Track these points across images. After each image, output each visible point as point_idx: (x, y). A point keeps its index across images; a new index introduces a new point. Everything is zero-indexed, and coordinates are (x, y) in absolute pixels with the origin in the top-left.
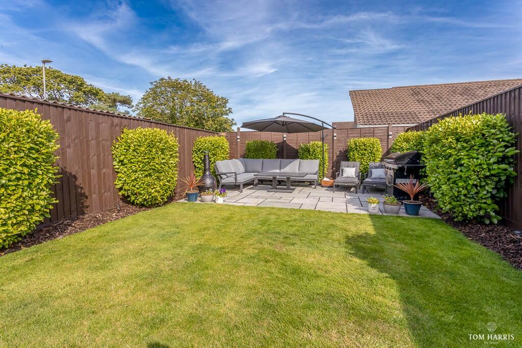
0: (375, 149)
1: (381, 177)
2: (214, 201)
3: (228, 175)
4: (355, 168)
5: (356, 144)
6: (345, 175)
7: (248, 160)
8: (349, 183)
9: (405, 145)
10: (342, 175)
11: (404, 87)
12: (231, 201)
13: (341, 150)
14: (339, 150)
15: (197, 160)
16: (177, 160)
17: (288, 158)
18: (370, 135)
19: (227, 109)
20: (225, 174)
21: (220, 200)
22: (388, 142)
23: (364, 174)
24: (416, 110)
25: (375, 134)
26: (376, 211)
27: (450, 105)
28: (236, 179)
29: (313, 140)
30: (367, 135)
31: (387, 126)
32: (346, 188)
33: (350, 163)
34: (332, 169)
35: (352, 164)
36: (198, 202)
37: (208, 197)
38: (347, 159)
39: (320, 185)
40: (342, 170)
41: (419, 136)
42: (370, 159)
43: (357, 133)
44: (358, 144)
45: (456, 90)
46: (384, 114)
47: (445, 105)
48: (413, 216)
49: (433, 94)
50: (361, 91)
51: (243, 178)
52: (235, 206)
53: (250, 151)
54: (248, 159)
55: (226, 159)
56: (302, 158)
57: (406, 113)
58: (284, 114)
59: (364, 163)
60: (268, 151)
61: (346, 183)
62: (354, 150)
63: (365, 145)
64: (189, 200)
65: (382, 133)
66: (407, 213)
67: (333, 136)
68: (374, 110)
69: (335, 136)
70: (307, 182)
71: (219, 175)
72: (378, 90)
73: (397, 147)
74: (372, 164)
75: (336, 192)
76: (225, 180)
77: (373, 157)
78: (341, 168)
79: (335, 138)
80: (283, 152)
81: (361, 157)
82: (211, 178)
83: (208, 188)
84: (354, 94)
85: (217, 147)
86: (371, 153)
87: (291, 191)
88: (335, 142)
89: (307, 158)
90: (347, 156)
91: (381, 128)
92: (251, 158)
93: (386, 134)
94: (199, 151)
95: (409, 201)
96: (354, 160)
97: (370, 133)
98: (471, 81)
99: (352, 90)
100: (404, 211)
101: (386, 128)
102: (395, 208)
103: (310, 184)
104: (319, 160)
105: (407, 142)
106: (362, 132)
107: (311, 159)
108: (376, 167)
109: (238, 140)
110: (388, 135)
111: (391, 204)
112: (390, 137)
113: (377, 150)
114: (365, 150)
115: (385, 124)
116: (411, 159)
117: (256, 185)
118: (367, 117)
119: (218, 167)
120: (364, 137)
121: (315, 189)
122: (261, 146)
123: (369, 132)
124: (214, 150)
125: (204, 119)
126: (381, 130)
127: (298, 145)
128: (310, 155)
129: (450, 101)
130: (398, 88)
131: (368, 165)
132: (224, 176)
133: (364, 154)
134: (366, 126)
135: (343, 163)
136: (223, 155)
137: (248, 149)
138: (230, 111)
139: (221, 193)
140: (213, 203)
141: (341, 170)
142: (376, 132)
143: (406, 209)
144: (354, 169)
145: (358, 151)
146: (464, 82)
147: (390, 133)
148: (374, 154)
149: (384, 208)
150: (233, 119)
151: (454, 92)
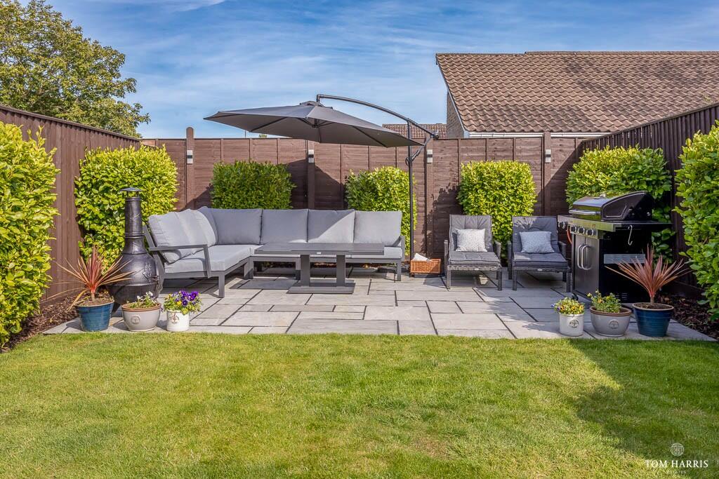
0: (523, 186)
1: (543, 251)
2: (163, 325)
3: (183, 251)
4: (484, 230)
5: (481, 174)
6: (462, 247)
7: (221, 212)
8: (482, 265)
9: (602, 178)
10: (456, 247)
11: (548, 53)
12: (207, 322)
13: (444, 188)
14: (438, 189)
15: (89, 211)
16: (54, 211)
17: (320, 205)
18: (505, 154)
19: (122, 79)
20: (174, 250)
21: (182, 323)
22: (543, 170)
23: (504, 243)
24: (579, 103)
25: (517, 154)
26: (578, 331)
27: (642, 96)
28: (206, 262)
29: (380, 165)
30: (499, 154)
31: (540, 135)
32: (468, 278)
33: (470, 218)
34: (425, 232)
35: (476, 222)
36: (111, 330)
37: (144, 317)
38: (461, 210)
39: (407, 271)
40: (455, 236)
41: (631, 158)
42: (512, 210)
43: (478, 150)
44: (485, 175)
45: (647, 64)
46: (517, 110)
47: (634, 96)
48: (657, 339)
49: (607, 72)
50: (461, 55)
51: (224, 258)
52: (231, 336)
53: (225, 190)
54: (221, 210)
55: (171, 210)
56: (359, 207)
57: (561, 110)
58: (319, 97)
59: (498, 217)
60: (273, 188)
61: (476, 265)
62: (477, 190)
63: (501, 177)
64: (85, 326)
65: (530, 150)
66: (642, 331)
67: (426, 156)
68: (495, 100)
69: (431, 156)
70: (369, 264)
71: (158, 252)
72: (497, 55)
73: (587, 183)
74: (518, 220)
75: (452, 288)
76: (176, 267)
77: (518, 204)
78: (452, 230)
79: (430, 160)
80: (306, 193)
81: (493, 204)
82: (144, 261)
83: (141, 291)
84: (445, 62)
85: (149, 179)
86: (514, 195)
87: (348, 289)
88: (430, 169)
89: (370, 207)
90: (457, 202)
91: (530, 140)
92: (229, 206)
93: (539, 153)
94: (96, 186)
95: (648, 304)
96: (478, 212)
97: (504, 151)
98: (671, 50)
99: (441, 52)
100: (635, 326)
101: (540, 140)
102: (620, 321)
103: (379, 271)
104: (400, 212)
105: (604, 172)
106: (489, 146)
107: (380, 208)
108: (528, 229)
109: (190, 161)
110: (544, 156)
111: (610, 314)
112: (548, 160)
113: (527, 190)
114: (502, 188)
115: (532, 131)
116: (634, 210)
117: (249, 277)
118: (484, 115)
119: (154, 231)
120: (494, 159)
121: (397, 283)
122: (256, 177)
123: (504, 147)
124: (140, 185)
125: (58, 103)
126: (529, 144)
127: (343, 176)
128: (376, 199)
129: (640, 87)
130: (537, 53)
131: (508, 222)
132: (171, 256)
133: (500, 199)
134: (496, 135)
135: (455, 219)
136: (163, 200)
137: (221, 184)
138: (130, 85)
139: (185, 303)
140: (158, 330)
141: (451, 236)
142: (518, 147)
143: (640, 323)
144: (482, 232)
145: (487, 191)
146: (660, 51)
147: (548, 152)
148: (521, 198)
149: (594, 322)
150: (138, 106)
151: (644, 69)
